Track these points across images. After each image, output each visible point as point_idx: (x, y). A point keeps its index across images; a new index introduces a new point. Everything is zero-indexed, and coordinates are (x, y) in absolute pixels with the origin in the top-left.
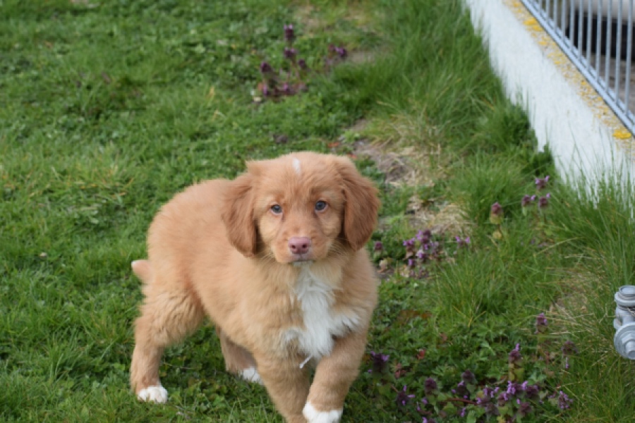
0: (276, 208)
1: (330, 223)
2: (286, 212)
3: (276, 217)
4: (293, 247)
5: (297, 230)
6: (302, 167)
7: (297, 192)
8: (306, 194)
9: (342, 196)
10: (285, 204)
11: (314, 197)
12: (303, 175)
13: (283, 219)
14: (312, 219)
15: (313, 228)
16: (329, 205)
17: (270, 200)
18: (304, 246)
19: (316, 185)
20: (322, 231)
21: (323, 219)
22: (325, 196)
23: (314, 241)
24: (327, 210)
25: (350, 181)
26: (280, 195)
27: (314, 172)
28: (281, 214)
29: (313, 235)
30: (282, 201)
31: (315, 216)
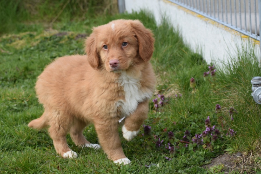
0: (105, 47)
1: (130, 51)
2: (109, 48)
3: (106, 51)
4: (111, 64)
5: (113, 56)
6: (115, 27)
7: (113, 40)
8: (117, 40)
9: (136, 38)
10: (108, 45)
11: (121, 41)
12: (115, 31)
13: (108, 52)
14: (120, 51)
15: (120, 55)
16: (129, 43)
17: (102, 44)
18: (115, 64)
19: (122, 35)
20: (125, 55)
21: (125, 50)
22: (126, 40)
23: (120, 61)
24: (128, 46)
25: (140, 31)
26: (106, 41)
27: (121, 29)
28: (107, 49)
29: (120, 58)
30: (107, 43)
31: (122, 49)
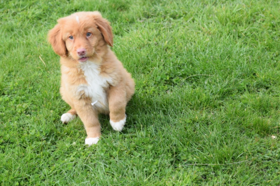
0: (71, 37)
1: (94, 41)
2: (75, 38)
3: (71, 41)
4: (79, 53)
5: (79, 46)
6: (80, 19)
7: (78, 31)
8: (82, 31)
9: (98, 30)
10: (74, 35)
11: (85, 32)
12: (80, 23)
13: (74, 41)
14: (86, 41)
15: (87, 45)
16: (92, 34)
17: (68, 34)
18: (83, 52)
19: (86, 26)
20: (90, 45)
21: (90, 40)
22: (90, 30)
23: (87, 50)
24: (91, 36)
25: (101, 22)
26: (71, 32)
27: (85, 21)
28: (73, 40)
29: (86, 47)
30: (73, 34)
31: (87, 39)
